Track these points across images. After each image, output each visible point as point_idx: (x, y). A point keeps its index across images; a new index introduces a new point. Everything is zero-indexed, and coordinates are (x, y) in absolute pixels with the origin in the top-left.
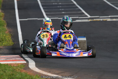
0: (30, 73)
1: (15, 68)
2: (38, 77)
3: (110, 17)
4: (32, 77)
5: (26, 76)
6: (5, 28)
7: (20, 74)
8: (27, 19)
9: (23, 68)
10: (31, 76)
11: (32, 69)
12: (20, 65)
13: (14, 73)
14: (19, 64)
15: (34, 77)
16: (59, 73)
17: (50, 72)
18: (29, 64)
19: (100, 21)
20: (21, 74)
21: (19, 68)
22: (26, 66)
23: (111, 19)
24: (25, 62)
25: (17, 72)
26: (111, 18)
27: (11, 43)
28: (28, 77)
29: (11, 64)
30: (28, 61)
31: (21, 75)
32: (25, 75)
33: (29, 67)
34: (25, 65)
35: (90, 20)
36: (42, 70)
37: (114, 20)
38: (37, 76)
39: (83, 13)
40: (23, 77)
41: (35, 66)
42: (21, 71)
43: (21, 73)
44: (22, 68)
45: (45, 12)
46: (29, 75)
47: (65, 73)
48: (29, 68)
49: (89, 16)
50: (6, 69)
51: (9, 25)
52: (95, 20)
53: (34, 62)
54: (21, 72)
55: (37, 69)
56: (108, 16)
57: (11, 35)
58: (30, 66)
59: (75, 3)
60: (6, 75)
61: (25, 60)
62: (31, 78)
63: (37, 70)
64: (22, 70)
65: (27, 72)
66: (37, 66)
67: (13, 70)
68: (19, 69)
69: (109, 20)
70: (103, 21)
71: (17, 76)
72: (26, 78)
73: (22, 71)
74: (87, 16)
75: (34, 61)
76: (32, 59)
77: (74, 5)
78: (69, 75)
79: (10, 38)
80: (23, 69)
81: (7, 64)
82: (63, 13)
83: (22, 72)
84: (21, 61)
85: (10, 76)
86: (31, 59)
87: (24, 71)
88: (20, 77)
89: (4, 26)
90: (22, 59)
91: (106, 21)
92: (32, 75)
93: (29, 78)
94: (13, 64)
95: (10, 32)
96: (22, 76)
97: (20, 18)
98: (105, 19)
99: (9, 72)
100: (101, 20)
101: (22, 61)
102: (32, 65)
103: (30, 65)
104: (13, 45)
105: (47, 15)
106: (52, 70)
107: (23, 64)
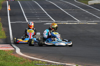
1: (7, 52)
3: (67, 21)
5: (14, 58)
6: (2, 27)
8: (15, 22)
13: (7, 56)
14: (9, 50)
15: (19, 58)
16: (35, 56)
17: (29, 55)
18: (16, 50)
19: (61, 24)
24: (14, 49)
25: (9, 55)
26: (68, 22)
27: (5, 37)
28: (15, 58)
29: (5, 50)
36: (24, 54)
37: (70, 23)
38: (21, 58)
39: (51, 19)
40: (12, 58)
42: (11, 55)
45: (27, 18)
46: (16, 57)
47: (39, 56)
48: (16, 53)
49: (55, 21)
50: (1, 53)
51: (4, 26)
52: (58, 23)
55: (21, 53)
57: (5, 32)
58: (17, 52)
59: (46, 12)
60: (2, 57)
61: (14, 48)
62: (17, 59)
63: (21, 54)
64: (12, 54)
65: (15, 55)
66: (21, 51)
67: (6, 54)
68: (10, 53)
69: (67, 23)
70: (63, 24)
71: (8, 58)
74: (53, 21)
75: (19, 48)
77: (45, 13)
78: (42, 57)
79: (4, 34)
80: (13, 53)
81: (2, 50)
82: (38, 18)
85: (4, 58)
86: (17, 47)
87: (13, 54)
88: (10, 58)
89: (1, 26)
91: (65, 24)
92: (18, 57)
94: (6, 50)
95: (4, 30)
97: (11, 22)
98: (64, 23)
99: (3, 55)
100: (62, 23)
101: (12, 48)
102: (18, 51)
104: (6, 38)
105: (28, 20)
106: (31, 54)
107: (12, 50)
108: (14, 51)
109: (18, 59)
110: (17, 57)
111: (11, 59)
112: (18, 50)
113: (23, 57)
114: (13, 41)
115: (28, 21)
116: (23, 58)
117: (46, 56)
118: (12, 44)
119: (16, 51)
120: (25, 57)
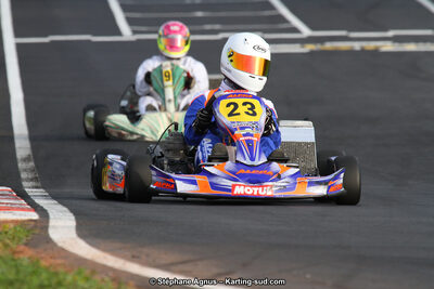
0: (52, 261)
2: (87, 279)
3: (391, 33)
4: (61, 277)
5: (34, 273)
7: (13, 263)
8: (46, 36)
9: (24, 241)
10: (56, 274)
11: (60, 244)
12: (12, 226)
14: (6, 222)
15: (69, 278)
16: (172, 264)
17: (134, 258)
18: (52, 223)
19: (351, 52)
20: (16, 266)
21: (8, 241)
22: (37, 232)
23: (397, 44)
24: (34, 216)
26: (396, 39)
28: (44, 275)
30: (45, 211)
31: (14, 271)
32: (30, 269)
33: (48, 236)
34: (35, 227)
35: (309, 48)
36: (104, 250)
37: (411, 47)
38: (79, 273)
39: (282, 19)
40: (21, 276)
41: (73, 233)
42: (14, 253)
43: (13, 260)
44: (20, 239)
46: (47, 269)
48: (49, 241)
49: (306, 32)
52: (329, 46)
53: (73, 218)
54: (16, 257)
55: (82, 243)
56: (386, 30)
58: (54, 234)
61: (36, 207)
62: (54, 281)
63: (83, 249)
64: (22, 248)
65: (42, 258)
66: (83, 231)
68: (6, 245)
69: (388, 47)
70: (363, 51)
72: (36, 281)
73: (21, 252)
74: (295, 30)
75: (72, 211)
76: (64, 205)
78: (215, 271)
80: (26, 244)
82: (199, 14)
83: (21, 256)
84: (18, 209)
86: (60, 203)
87: (30, 252)
88: (11, 276)
90: (23, 202)
91: (376, 52)
92: (61, 270)
93: (46, 283)
96: (18, 272)
97: (17, 34)
98: (372, 46)
100: (357, 46)
101: (23, 209)
102: (63, 227)
103: (54, 227)
105: (130, 21)
106: (145, 250)
107: (22, 223)
108: (38, 232)
109: (60, 284)
110: (52, 270)
111: (11, 283)
112: (60, 223)
113: (93, 272)
114: (32, 164)
115: (135, 32)
116: (97, 278)
117: (245, 265)
118: (25, 184)
119: (46, 228)
120: (106, 269)
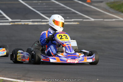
3: (31, 20)
19: (22, 25)
26: (32, 22)
35: (11, 24)
37: (36, 24)
39: (4, 17)
49: (10, 20)
52: (16, 23)
69: (31, 23)
70: (24, 25)
74: (8, 20)
91: (28, 25)
98: (26, 23)
100: (23, 23)
